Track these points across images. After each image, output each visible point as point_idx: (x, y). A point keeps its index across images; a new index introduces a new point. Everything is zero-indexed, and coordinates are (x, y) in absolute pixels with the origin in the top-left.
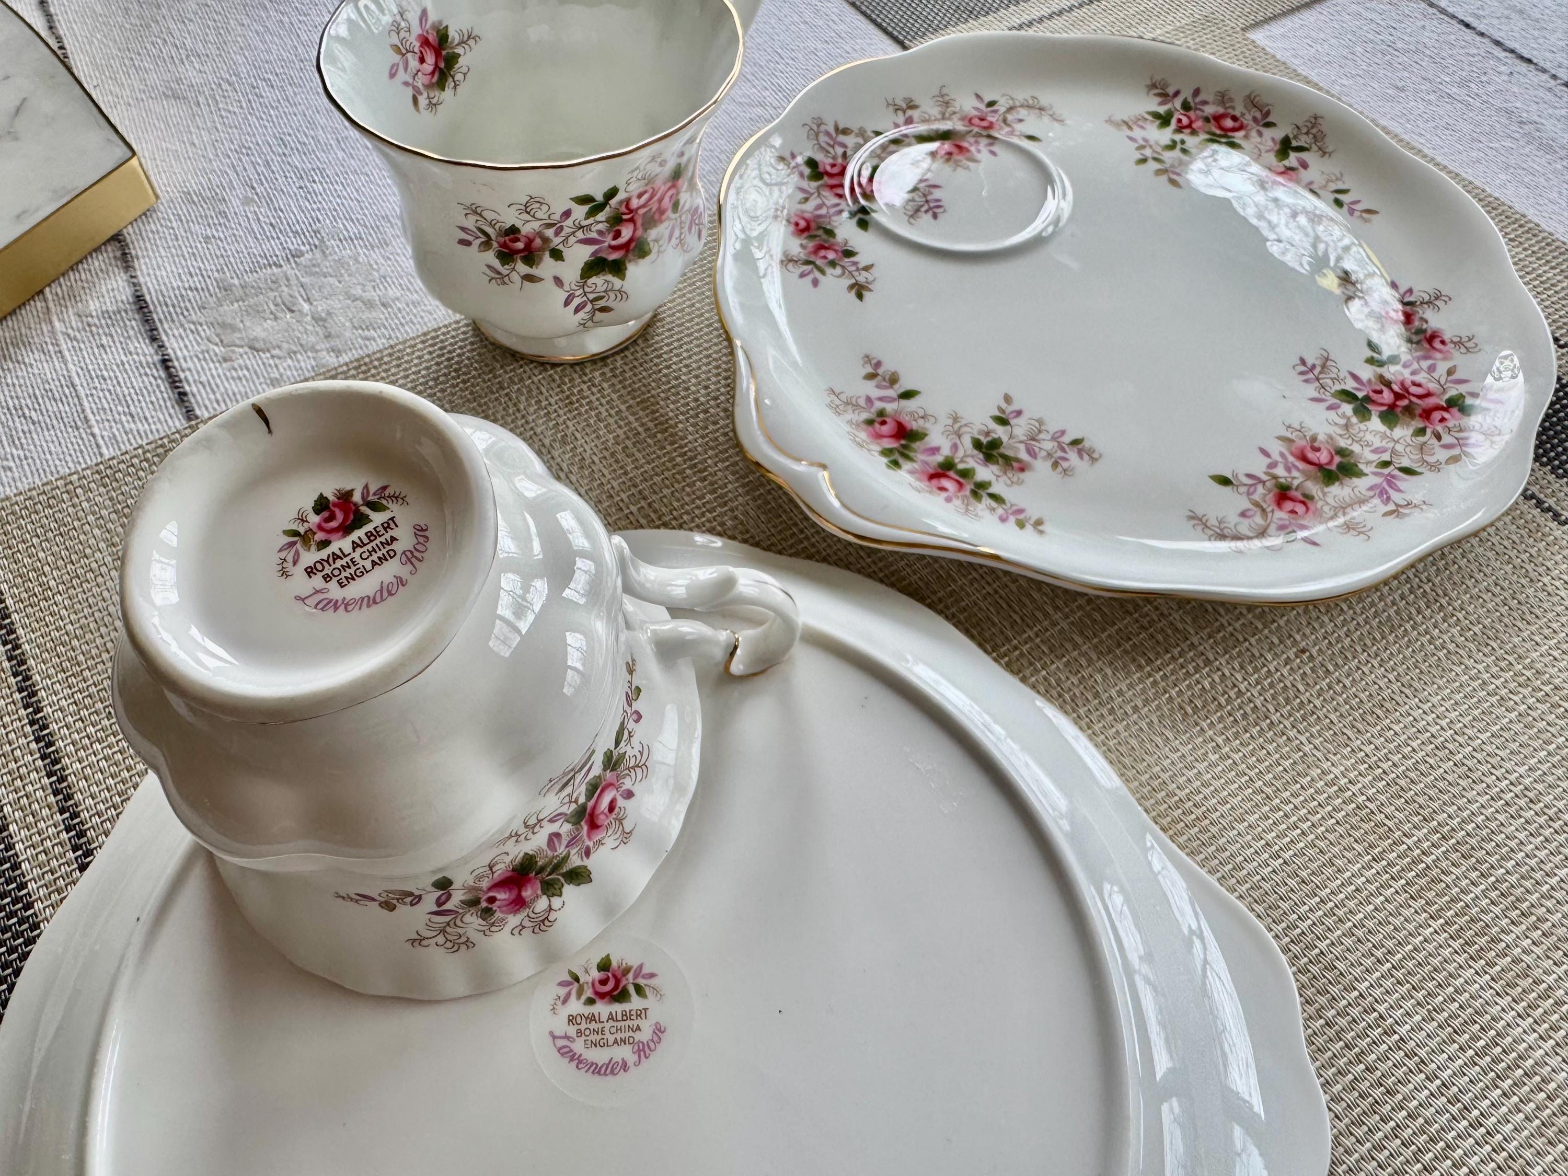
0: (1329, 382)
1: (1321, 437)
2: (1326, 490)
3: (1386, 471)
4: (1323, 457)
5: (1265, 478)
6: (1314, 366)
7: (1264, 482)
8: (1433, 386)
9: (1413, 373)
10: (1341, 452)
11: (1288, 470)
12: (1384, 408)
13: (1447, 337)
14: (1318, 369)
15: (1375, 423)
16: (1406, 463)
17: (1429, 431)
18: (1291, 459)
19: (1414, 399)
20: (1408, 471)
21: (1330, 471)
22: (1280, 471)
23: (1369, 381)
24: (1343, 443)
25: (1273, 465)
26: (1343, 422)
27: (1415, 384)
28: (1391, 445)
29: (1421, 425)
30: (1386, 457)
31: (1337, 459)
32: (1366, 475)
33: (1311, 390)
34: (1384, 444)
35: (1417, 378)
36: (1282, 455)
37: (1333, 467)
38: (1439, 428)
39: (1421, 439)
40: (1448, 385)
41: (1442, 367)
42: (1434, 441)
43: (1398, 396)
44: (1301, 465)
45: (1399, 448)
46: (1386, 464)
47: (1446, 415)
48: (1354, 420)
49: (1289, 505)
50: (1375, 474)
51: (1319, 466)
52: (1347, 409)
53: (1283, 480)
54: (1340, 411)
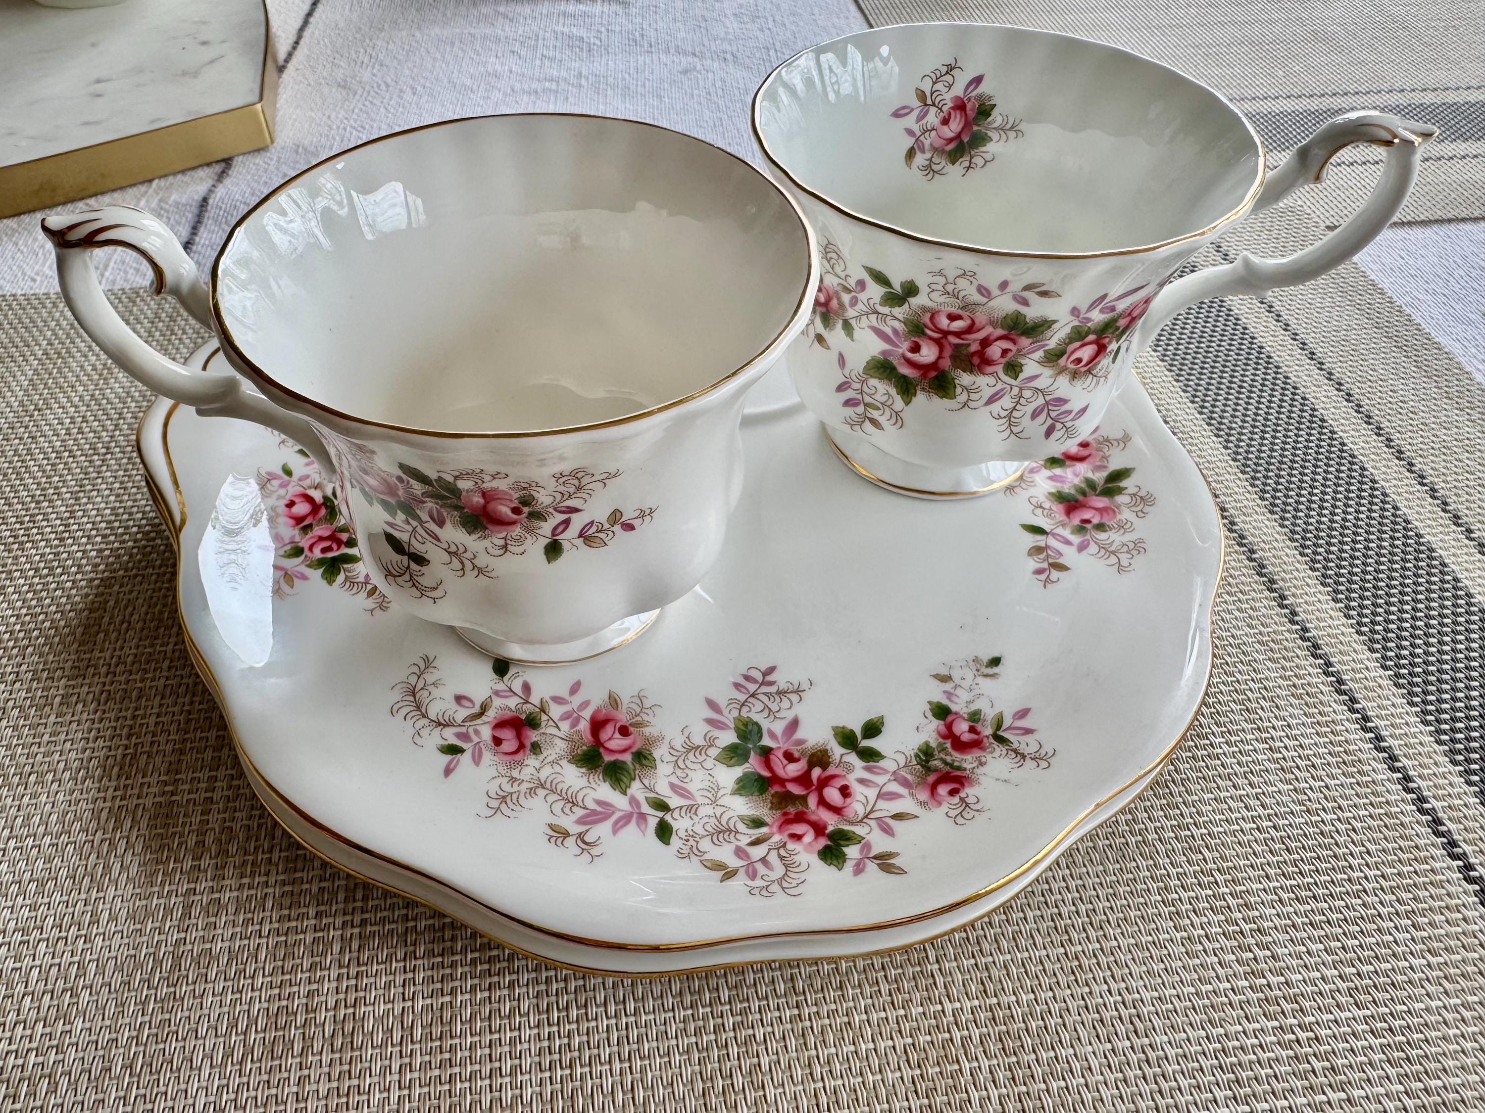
0: (759, 706)
1: (647, 731)
2: (564, 762)
3: (646, 809)
4: (617, 742)
5: (535, 699)
6: (771, 683)
7: (527, 702)
8: (857, 807)
9: (862, 781)
10: (643, 758)
11: (565, 717)
12: (766, 774)
13: (970, 792)
14: (773, 689)
15: (729, 776)
16: (680, 824)
17: (764, 830)
18: (587, 714)
19: (812, 801)
20: (664, 832)
21: (600, 756)
22: (556, 711)
23: (801, 742)
24: (660, 753)
25: (558, 700)
26: (698, 740)
27: (845, 791)
28: (700, 800)
29: (768, 819)
30: (674, 801)
31: (627, 758)
32: (625, 793)
33: (724, 694)
34: (697, 795)
35: (858, 790)
36: (585, 704)
37: (608, 758)
38: (776, 838)
39: (741, 827)
40: (873, 823)
41: (906, 805)
42: (744, 841)
43: (804, 779)
44: (584, 726)
45: (704, 811)
46: (661, 806)
47: (809, 837)
48: (714, 752)
49: (507, 734)
50: (634, 801)
51: (598, 742)
52: (729, 738)
53: (544, 717)
54: (716, 733)
